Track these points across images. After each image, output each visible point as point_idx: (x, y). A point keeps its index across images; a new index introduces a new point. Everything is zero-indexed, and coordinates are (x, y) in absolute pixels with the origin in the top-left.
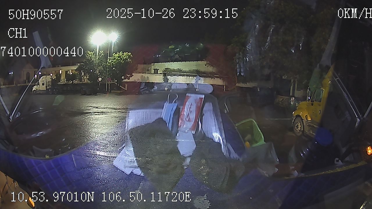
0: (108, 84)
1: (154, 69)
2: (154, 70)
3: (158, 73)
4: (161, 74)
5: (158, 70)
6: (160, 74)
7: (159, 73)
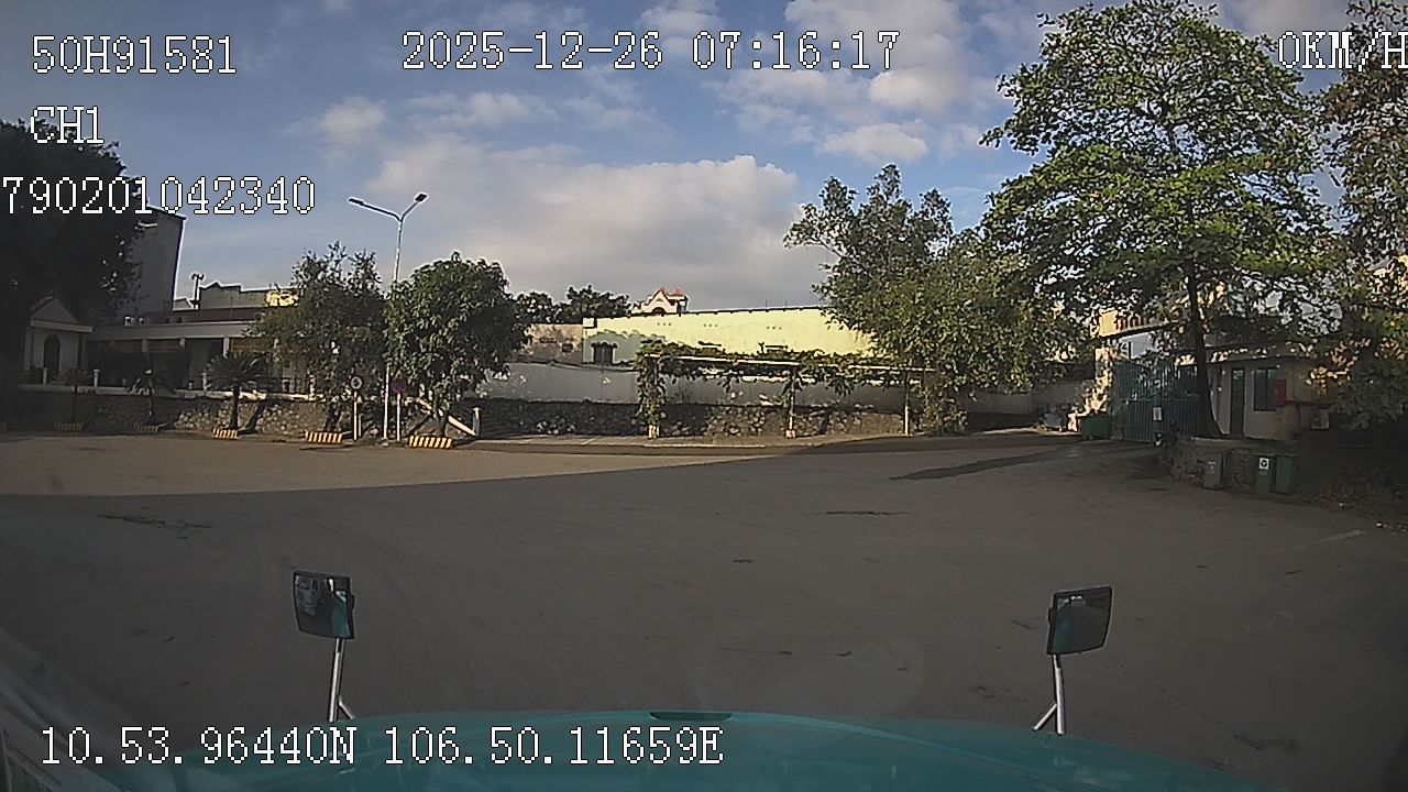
0: (392, 409)
1: (593, 345)
2: (593, 349)
3: (614, 362)
4: (627, 364)
5: (614, 350)
6: (622, 362)
7: (619, 362)
